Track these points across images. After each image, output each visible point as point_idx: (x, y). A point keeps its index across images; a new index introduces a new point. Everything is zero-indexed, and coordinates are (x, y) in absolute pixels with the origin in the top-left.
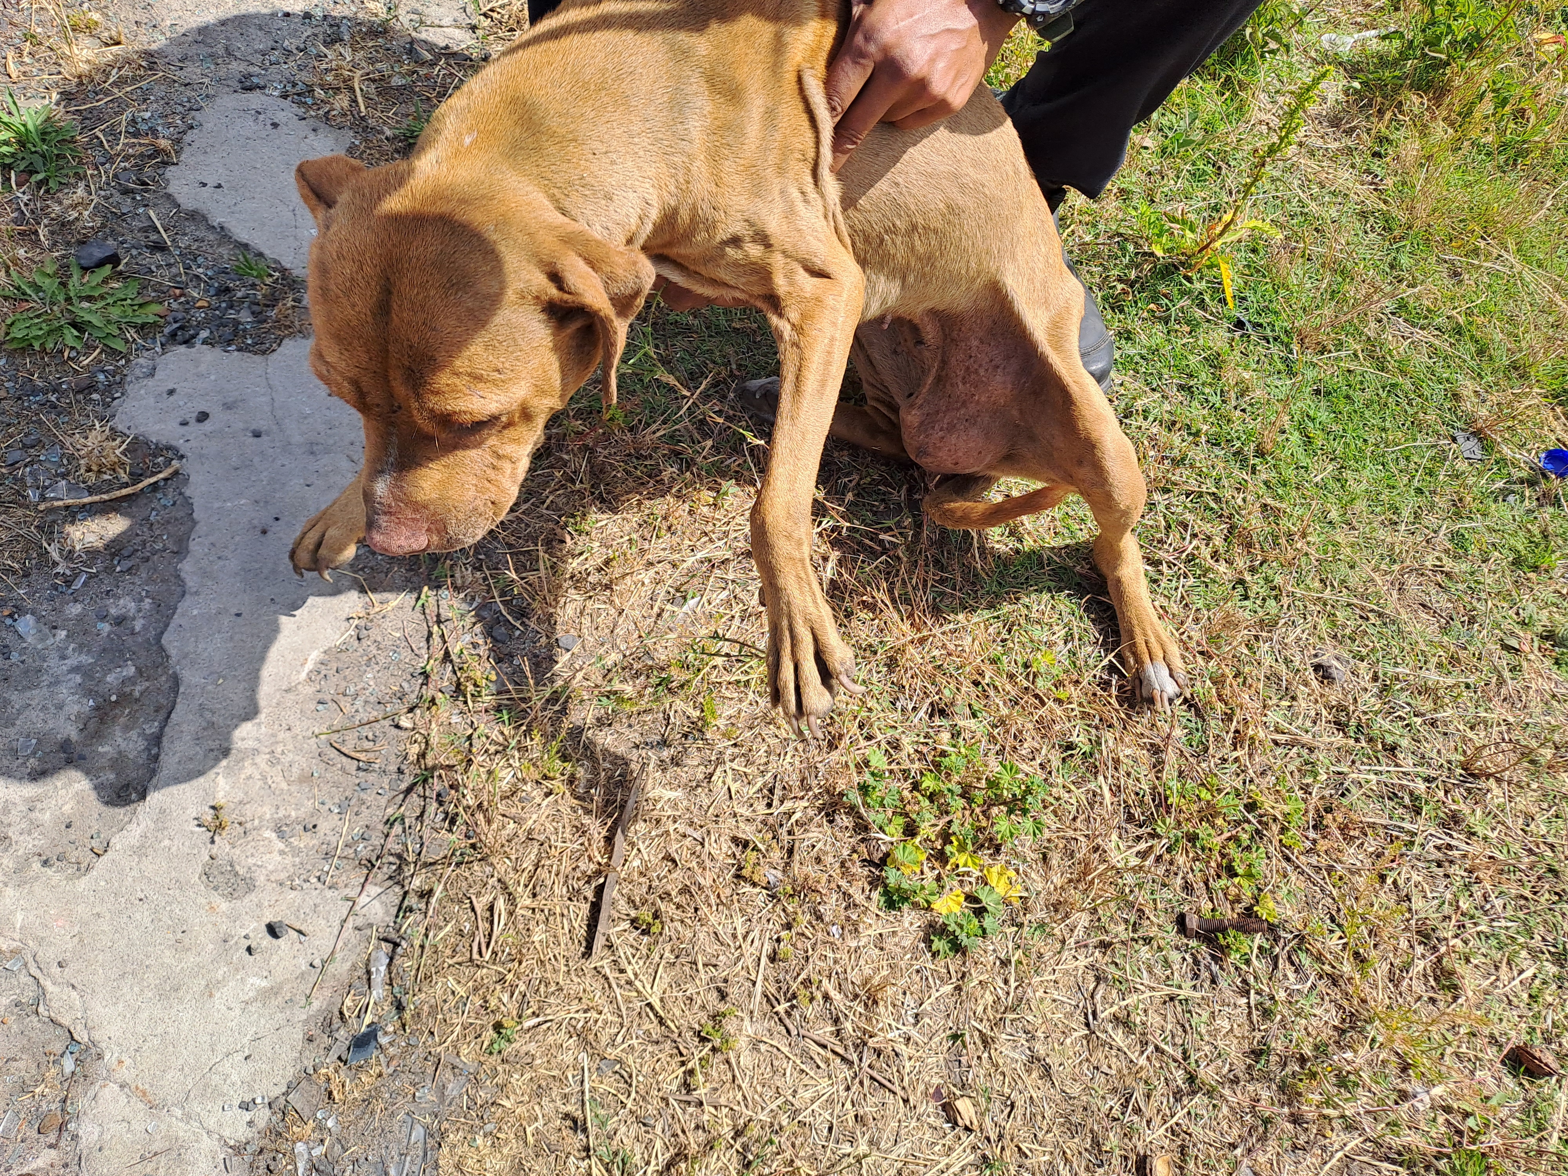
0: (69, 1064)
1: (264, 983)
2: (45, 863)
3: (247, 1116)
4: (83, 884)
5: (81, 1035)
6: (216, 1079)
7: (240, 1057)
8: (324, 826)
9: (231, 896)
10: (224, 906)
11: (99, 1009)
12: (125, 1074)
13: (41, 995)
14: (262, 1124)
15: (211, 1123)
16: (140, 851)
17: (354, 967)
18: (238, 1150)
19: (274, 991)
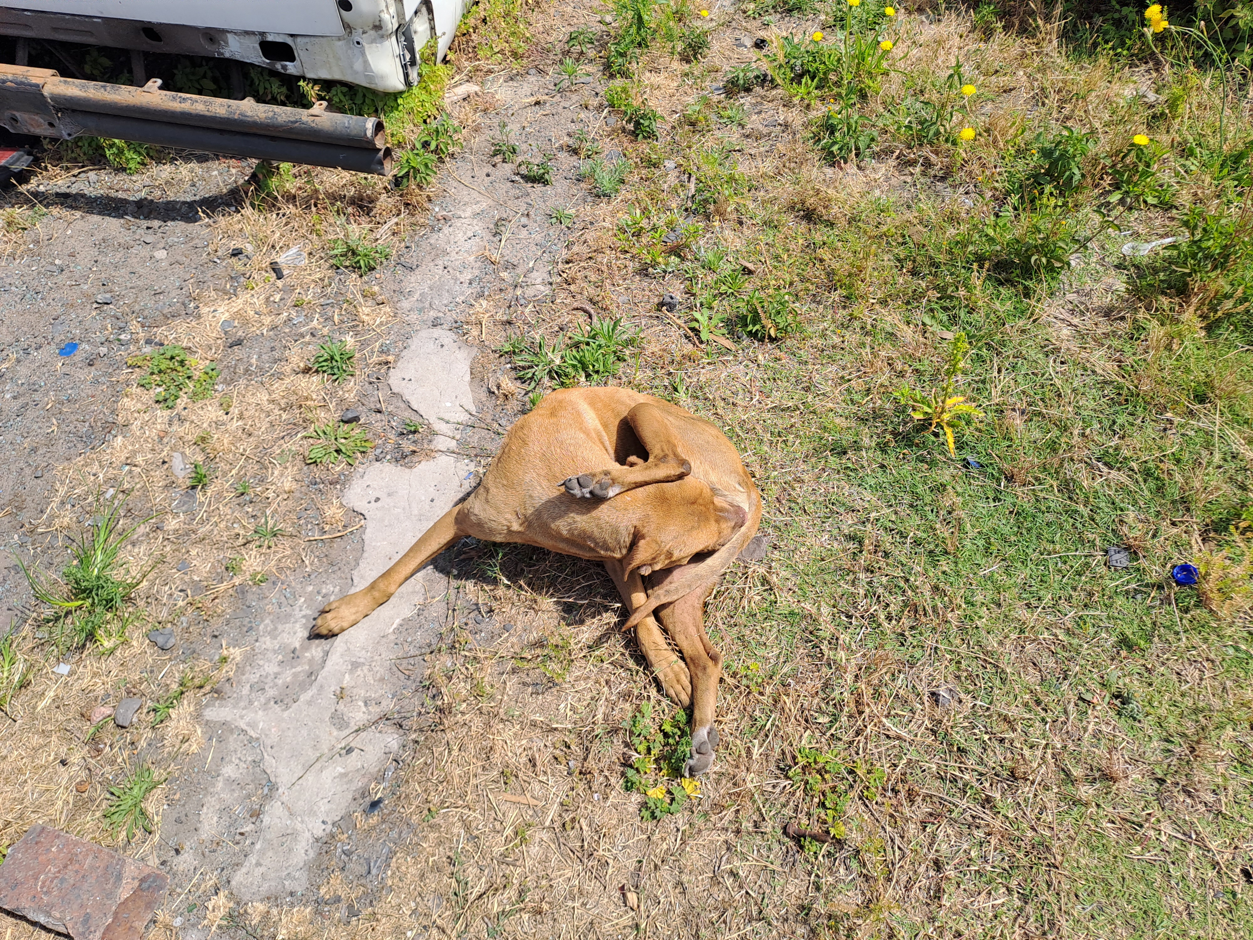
0: (266, 790)
1: (343, 771)
2: (276, 702)
3: (324, 827)
4: (286, 714)
5: (273, 779)
6: (315, 808)
7: (326, 801)
8: (384, 703)
9: (340, 729)
10: (335, 733)
11: (281, 770)
12: (284, 798)
13: (262, 759)
14: (328, 831)
15: (310, 827)
16: (309, 703)
17: (379, 771)
18: (317, 840)
19: (345, 775)
